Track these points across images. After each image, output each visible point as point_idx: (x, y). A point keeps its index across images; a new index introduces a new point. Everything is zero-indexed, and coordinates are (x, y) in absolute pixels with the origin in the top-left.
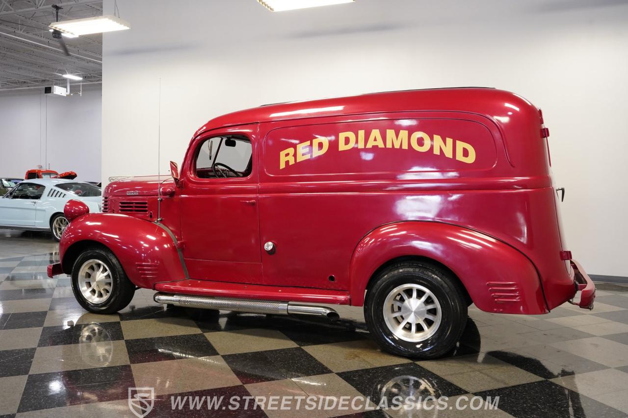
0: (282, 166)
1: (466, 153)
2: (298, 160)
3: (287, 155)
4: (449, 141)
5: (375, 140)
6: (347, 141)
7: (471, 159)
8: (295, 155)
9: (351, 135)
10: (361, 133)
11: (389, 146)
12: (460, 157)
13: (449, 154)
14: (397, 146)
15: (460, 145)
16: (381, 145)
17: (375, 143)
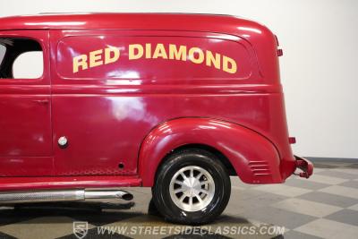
0: (75, 70)
1: (230, 66)
2: (91, 66)
3: (81, 60)
4: (218, 56)
5: (160, 52)
6: (136, 51)
7: (233, 70)
8: (88, 61)
9: (140, 47)
10: (148, 46)
11: (171, 57)
12: (225, 68)
13: (217, 66)
14: (178, 58)
15: (226, 59)
16: (165, 56)
17: (160, 55)
